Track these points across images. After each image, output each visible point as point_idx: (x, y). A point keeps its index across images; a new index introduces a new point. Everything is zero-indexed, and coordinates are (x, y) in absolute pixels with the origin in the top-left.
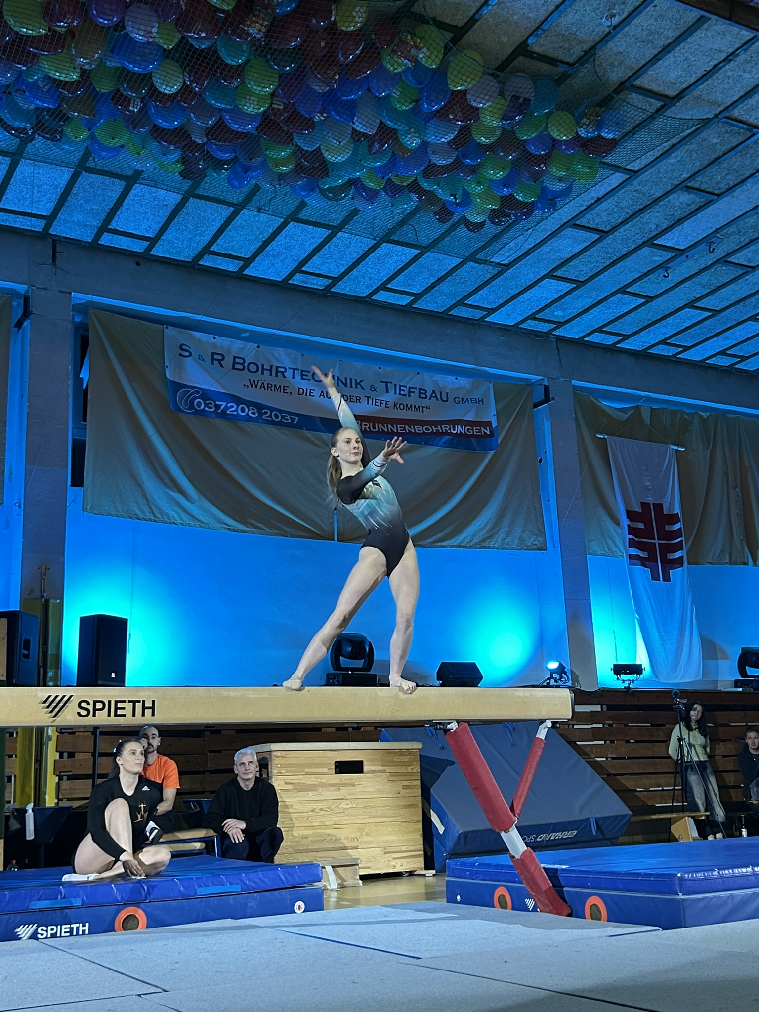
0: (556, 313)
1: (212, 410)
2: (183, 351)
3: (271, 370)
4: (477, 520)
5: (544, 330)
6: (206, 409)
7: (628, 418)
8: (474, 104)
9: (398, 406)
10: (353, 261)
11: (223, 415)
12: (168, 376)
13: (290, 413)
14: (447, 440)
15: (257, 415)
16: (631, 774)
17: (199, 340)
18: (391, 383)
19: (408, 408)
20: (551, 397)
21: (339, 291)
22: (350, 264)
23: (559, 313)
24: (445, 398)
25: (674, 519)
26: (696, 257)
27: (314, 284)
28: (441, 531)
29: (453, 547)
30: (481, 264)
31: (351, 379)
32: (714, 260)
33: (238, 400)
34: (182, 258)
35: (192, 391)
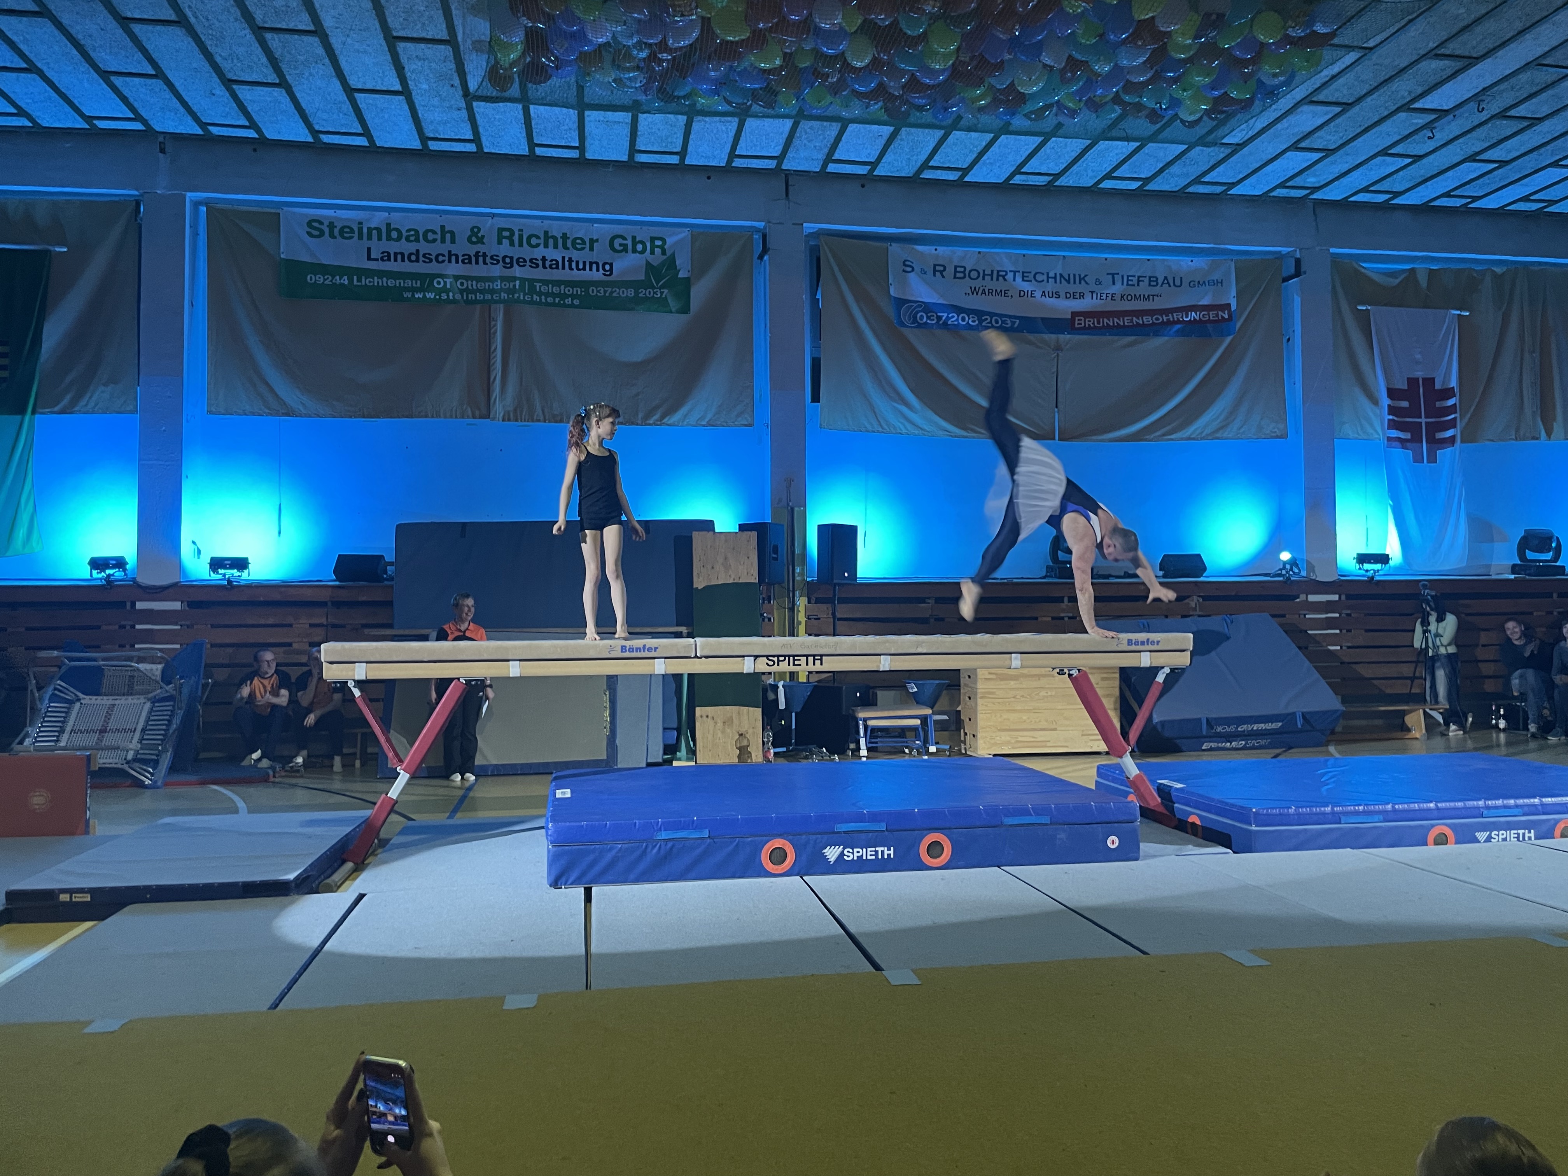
0: (1308, 180)
1: (933, 322)
2: (907, 267)
3: (992, 275)
4: (1210, 408)
5: (1299, 196)
6: (928, 321)
7: (1401, 282)
8: (1162, 29)
9: (1125, 297)
10: (1071, 160)
11: (945, 325)
12: (892, 293)
13: (1010, 317)
14: (1179, 329)
15: (977, 322)
16: (1369, 663)
17: (922, 253)
18: (1118, 274)
19: (1137, 298)
20: (1302, 270)
21: (1063, 184)
22: (1069, 162)
23: (1313, 179)
24: (1178, 283)
25: (1448, 393)
26: (1466, 115)
27: (1034, 182)
28: (1170, 424)
29: (1182, 439)
30: (1212, 146)
31: (1074, 275)
32: (1488, 116)
33: (959, 310)
34: (903, 175)
35: (915, 305)
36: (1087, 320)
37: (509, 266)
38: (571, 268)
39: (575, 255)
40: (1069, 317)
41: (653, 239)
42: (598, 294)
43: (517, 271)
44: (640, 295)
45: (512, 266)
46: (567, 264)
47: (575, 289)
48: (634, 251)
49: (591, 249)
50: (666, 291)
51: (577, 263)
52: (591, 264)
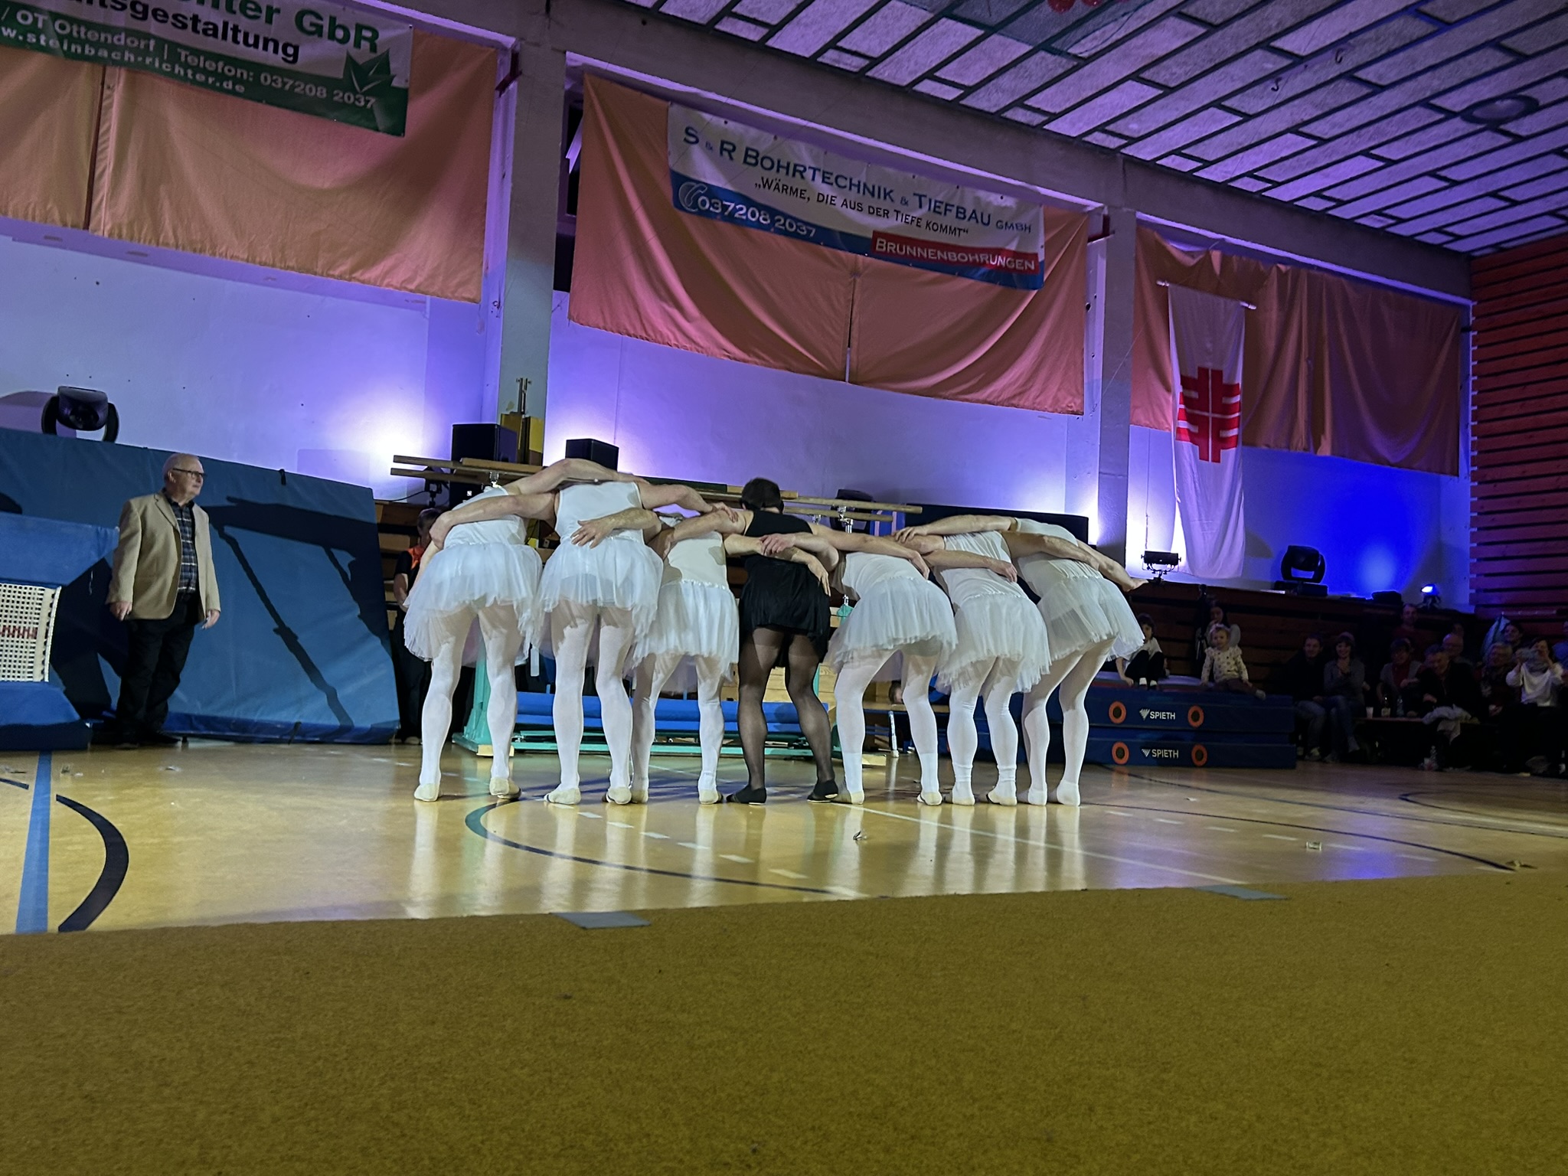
0: (1131, 126)
1: (717, 211)
2: (691, 135)
3: (788, 168)
4: (1010, 370)
5: (1112, 147)
6: (711, 209)
7: (1194, 264)
9: (931, 225)
10: (899, 39)
11: (731, 218)
12: (670, 165)
13: (806, 224)
14: (984, 274)
15: (769, 221)
17: (709, 124)
18: (925, 196)
19: (944, 229)
20: (1111, 229)
21: (876, 76)
22: (897, 42)
23: (1134, 126)
24: (985, 221)
26: (1317, 67)
27: (846, 64)
28: (967, 382)
30: (1056, 55)
31: (879, 188)
32: (1338, 73)
33: (749, 202)
34: (696, 19)
35: (696, 186)
36: (889, 244)
37: (140, 16)
38: (235, 40)
39: (244, 24)
40: (870, 236)
41: (359, 28)
42: (273, 84)
43: (152, 26)
44: (336, 98)
45: (145, 18)
46: (230, 33)
47: (239, 71)
48: (332, 36)
49: (269, 20)
50: (373, 100)
51: (246, 35)
52: (266, 41)
